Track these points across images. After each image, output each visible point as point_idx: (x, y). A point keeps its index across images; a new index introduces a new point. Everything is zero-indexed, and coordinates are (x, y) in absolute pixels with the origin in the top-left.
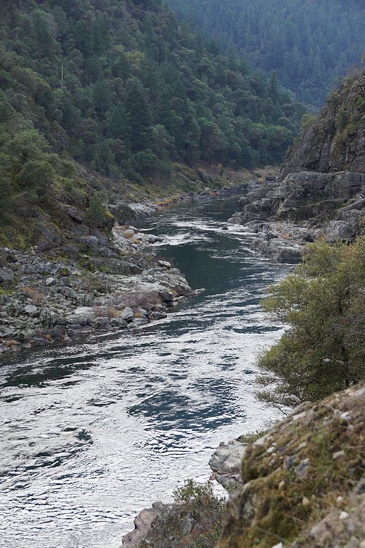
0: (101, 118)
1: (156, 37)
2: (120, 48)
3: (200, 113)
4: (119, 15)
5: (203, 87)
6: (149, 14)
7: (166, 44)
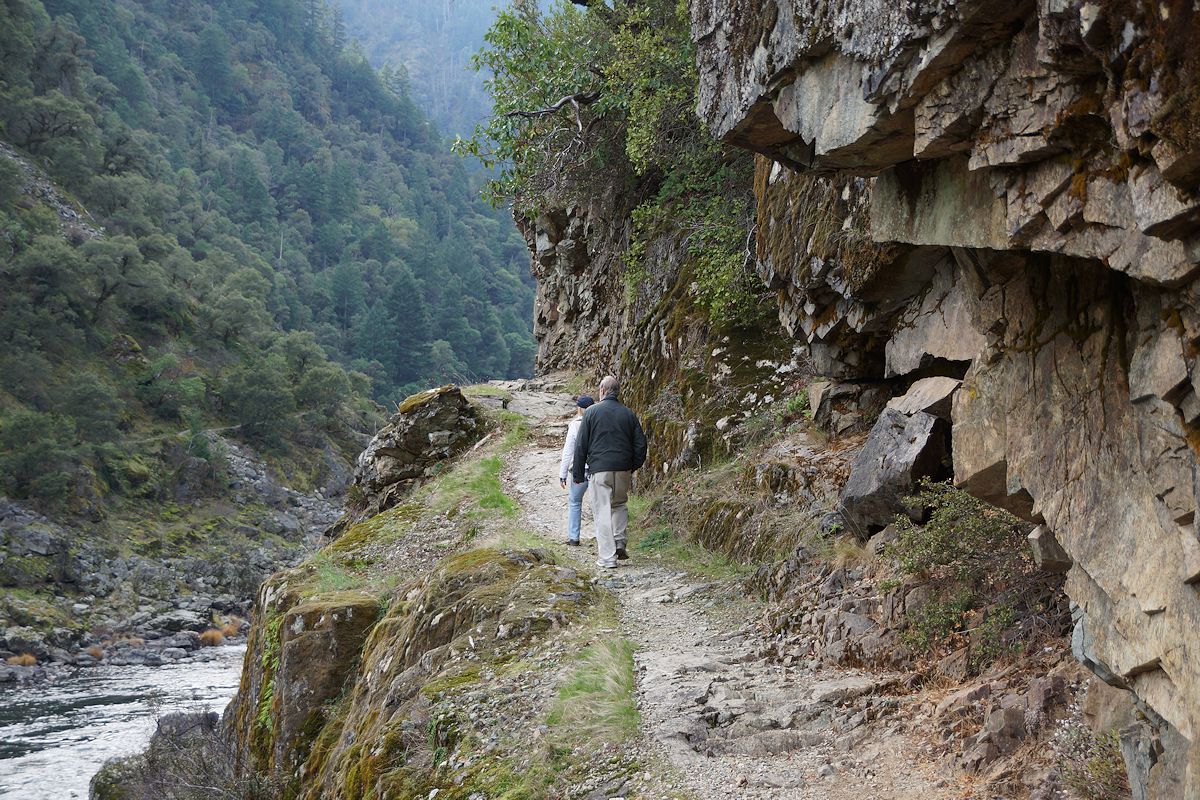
0: (346, 325)
1: (431, 195)
2: (374, 210)
3: (510, 326)
4: (369, 156)
5: (513, 283)
6: (420, 157)
7: (451, 209)
